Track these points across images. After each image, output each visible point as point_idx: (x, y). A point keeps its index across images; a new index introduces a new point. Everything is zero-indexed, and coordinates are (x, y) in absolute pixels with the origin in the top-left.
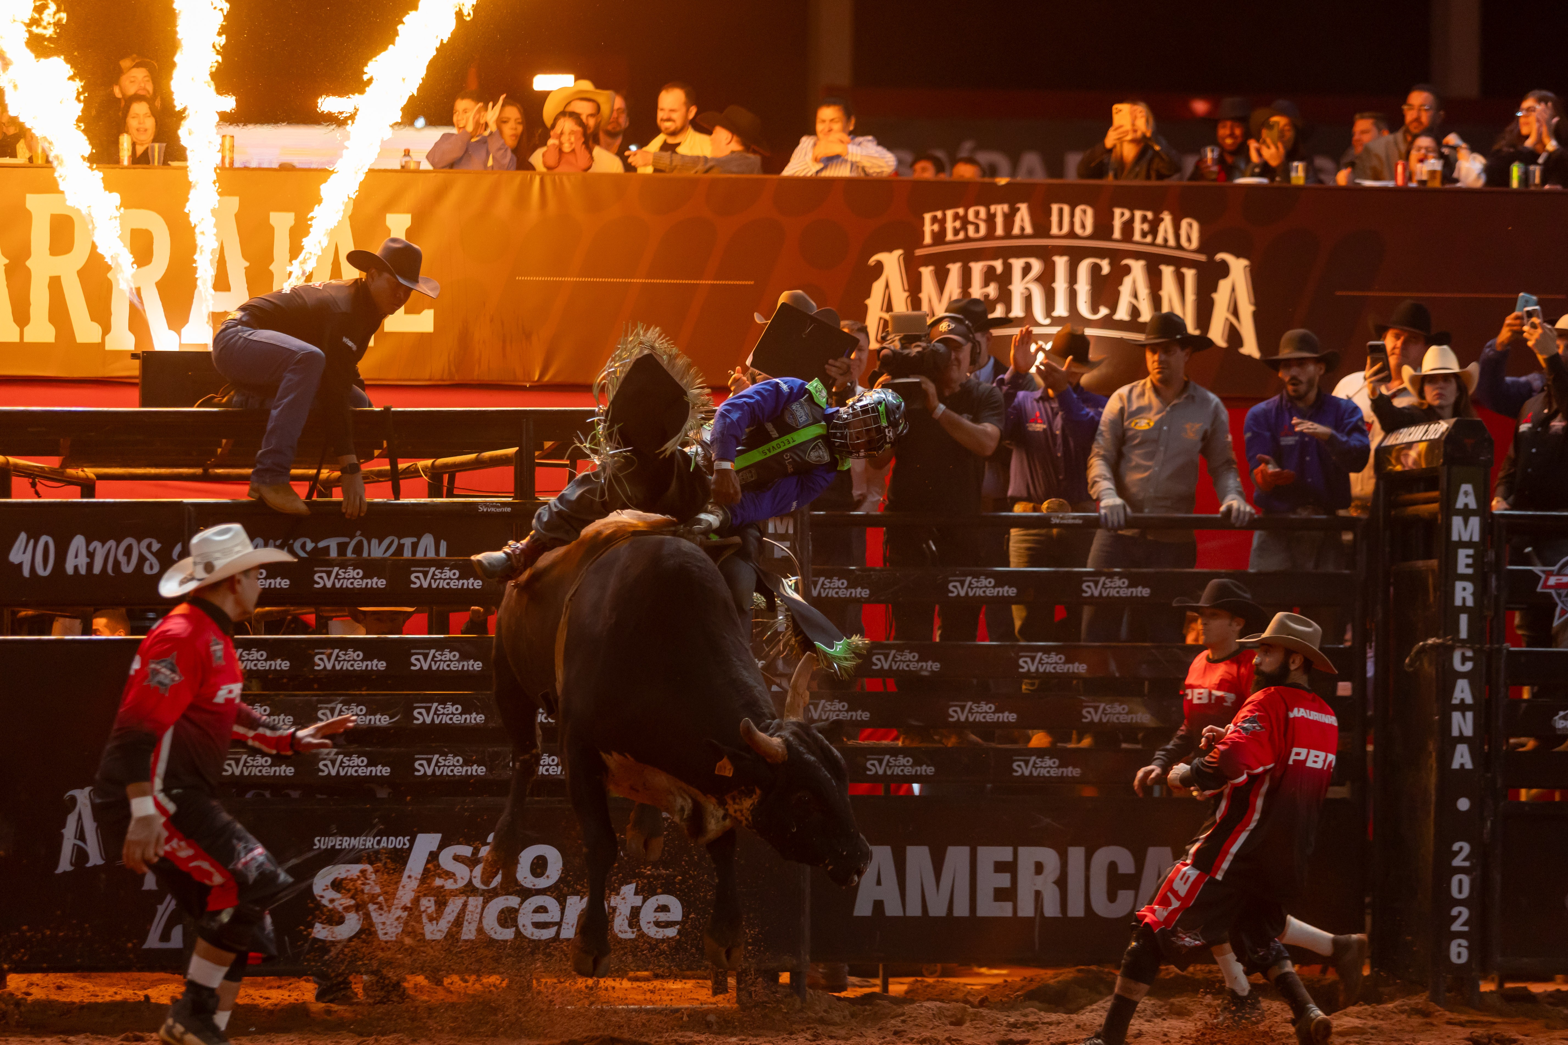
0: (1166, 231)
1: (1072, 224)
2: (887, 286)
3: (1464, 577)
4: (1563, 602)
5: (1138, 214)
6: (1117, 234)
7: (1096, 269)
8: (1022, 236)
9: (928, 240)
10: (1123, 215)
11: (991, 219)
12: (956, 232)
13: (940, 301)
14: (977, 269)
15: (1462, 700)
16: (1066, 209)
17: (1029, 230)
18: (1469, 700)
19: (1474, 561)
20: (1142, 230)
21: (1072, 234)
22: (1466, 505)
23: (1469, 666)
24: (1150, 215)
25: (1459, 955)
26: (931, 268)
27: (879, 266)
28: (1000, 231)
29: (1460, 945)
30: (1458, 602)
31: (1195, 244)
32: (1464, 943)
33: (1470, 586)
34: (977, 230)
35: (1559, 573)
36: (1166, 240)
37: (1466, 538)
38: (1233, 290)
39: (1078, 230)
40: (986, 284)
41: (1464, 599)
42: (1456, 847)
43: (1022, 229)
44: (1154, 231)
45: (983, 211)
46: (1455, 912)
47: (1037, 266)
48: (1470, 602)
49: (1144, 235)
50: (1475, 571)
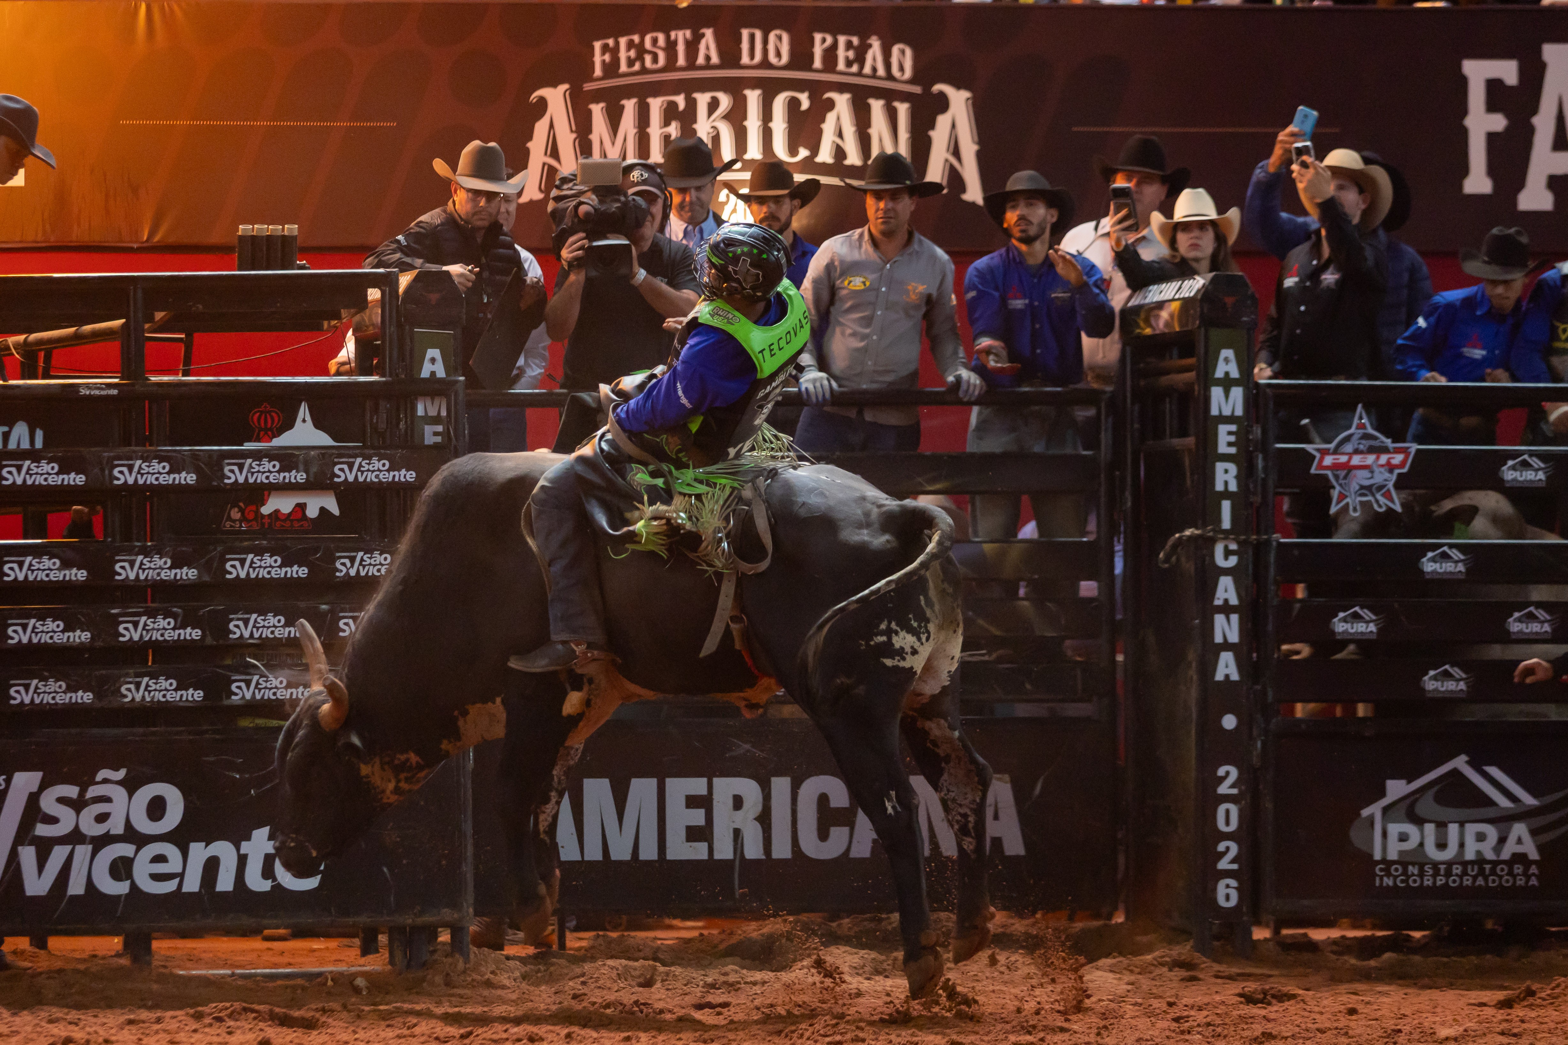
0: (874, 59)
1: (765, 51)
2: (552, 126)
3: (1226, 458)
4: (1341, 485)
5: (842, 40)
6: (818, 63)
7: (793, 104)
8: (708, 66)
9: (598, 72)
10: (824, 40)
11: (671, 46)
12: (631, 63)
13: (613, 144)
14: (656, 105)
15: (1226, 601)
16: (758, 34)
17: (715, 59)
18: (1234, 601)
19: (1237, 438)
20: (847, 58)
21: (765, 64)
22: (1227, 374)
23: (1233, 561)
24: (855, 40)
25: (1228, 898)
26: (602, 105)
27: (543, 104)
28: (681, 61)
29: (1228, 886)
30: (1219, 487)
31: (908, 74)
32: (1233, 883)
33: (1233, 468)
34: (655, 60)
35: (1336, 452)
36: (874, 69)
37: (1227, 412)
38: (954, 126)
39: (772, 59)
40: (667, 123)
41: (1226, 483)
42: (1221, 772)
43: (708, 58)
44: (860, 59)
45: (661, 38)
46: (1221, 847)
47: (725, 101)
48: (1233, 487)
49: (849, 63)
50: (1238, 451)
